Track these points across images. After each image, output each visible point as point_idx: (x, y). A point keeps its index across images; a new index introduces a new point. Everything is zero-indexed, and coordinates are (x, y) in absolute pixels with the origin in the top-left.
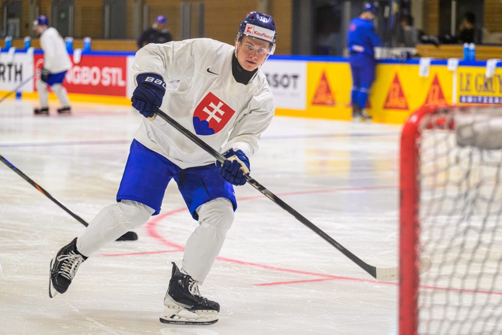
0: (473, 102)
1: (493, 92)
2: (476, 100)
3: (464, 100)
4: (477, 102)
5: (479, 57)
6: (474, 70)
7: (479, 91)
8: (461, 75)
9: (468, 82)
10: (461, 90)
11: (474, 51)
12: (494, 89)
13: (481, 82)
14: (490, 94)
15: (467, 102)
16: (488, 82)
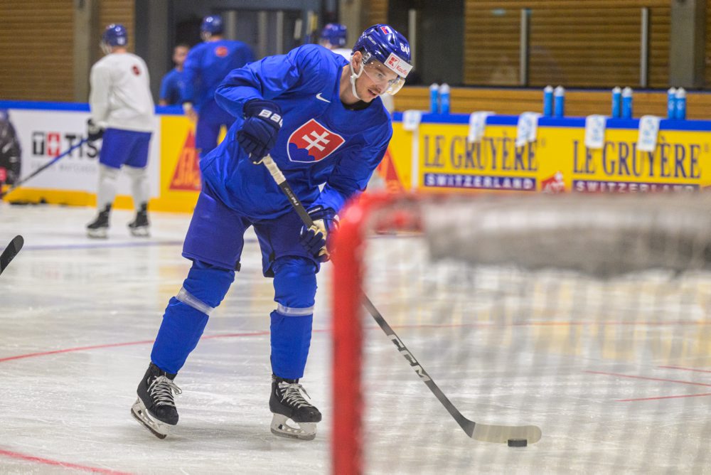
0: (446, 185)
1: (481, 168)
2: (452, 182)
3: (431, 180)
4: (455, 185)
5: (457, 108)
6: (448, 131)
7: (458, 167)
8: (427, 138)
9: (438, 151)
10: (427, 165)
11: (448, 96)
12: (482, 163)
13: (460, 150)
14: (477, 172)
15: (436, 185)
16: (472, 152)
